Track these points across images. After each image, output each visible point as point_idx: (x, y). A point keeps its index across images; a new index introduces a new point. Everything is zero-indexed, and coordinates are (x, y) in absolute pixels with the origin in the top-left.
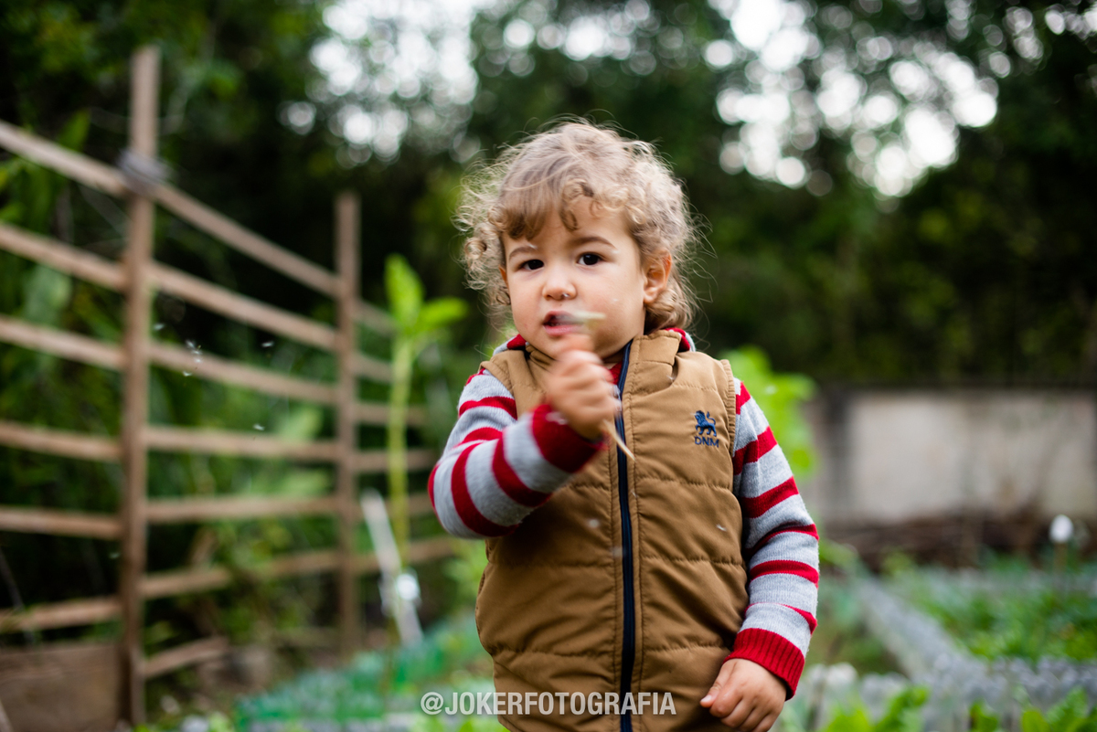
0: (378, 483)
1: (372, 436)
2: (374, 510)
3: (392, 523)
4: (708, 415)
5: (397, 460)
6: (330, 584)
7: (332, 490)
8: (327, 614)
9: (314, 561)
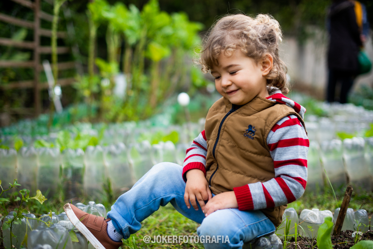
0: (48, 57)
1: (45, 41)
2: (47, 67)
3: (53, 72)
4: (254, 127)
5: (54, 49)
6: (31, 92)
7: (31, 59)
8: (30, 103)
9: (25, 84)
